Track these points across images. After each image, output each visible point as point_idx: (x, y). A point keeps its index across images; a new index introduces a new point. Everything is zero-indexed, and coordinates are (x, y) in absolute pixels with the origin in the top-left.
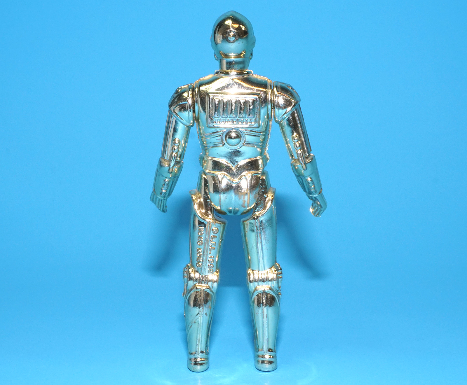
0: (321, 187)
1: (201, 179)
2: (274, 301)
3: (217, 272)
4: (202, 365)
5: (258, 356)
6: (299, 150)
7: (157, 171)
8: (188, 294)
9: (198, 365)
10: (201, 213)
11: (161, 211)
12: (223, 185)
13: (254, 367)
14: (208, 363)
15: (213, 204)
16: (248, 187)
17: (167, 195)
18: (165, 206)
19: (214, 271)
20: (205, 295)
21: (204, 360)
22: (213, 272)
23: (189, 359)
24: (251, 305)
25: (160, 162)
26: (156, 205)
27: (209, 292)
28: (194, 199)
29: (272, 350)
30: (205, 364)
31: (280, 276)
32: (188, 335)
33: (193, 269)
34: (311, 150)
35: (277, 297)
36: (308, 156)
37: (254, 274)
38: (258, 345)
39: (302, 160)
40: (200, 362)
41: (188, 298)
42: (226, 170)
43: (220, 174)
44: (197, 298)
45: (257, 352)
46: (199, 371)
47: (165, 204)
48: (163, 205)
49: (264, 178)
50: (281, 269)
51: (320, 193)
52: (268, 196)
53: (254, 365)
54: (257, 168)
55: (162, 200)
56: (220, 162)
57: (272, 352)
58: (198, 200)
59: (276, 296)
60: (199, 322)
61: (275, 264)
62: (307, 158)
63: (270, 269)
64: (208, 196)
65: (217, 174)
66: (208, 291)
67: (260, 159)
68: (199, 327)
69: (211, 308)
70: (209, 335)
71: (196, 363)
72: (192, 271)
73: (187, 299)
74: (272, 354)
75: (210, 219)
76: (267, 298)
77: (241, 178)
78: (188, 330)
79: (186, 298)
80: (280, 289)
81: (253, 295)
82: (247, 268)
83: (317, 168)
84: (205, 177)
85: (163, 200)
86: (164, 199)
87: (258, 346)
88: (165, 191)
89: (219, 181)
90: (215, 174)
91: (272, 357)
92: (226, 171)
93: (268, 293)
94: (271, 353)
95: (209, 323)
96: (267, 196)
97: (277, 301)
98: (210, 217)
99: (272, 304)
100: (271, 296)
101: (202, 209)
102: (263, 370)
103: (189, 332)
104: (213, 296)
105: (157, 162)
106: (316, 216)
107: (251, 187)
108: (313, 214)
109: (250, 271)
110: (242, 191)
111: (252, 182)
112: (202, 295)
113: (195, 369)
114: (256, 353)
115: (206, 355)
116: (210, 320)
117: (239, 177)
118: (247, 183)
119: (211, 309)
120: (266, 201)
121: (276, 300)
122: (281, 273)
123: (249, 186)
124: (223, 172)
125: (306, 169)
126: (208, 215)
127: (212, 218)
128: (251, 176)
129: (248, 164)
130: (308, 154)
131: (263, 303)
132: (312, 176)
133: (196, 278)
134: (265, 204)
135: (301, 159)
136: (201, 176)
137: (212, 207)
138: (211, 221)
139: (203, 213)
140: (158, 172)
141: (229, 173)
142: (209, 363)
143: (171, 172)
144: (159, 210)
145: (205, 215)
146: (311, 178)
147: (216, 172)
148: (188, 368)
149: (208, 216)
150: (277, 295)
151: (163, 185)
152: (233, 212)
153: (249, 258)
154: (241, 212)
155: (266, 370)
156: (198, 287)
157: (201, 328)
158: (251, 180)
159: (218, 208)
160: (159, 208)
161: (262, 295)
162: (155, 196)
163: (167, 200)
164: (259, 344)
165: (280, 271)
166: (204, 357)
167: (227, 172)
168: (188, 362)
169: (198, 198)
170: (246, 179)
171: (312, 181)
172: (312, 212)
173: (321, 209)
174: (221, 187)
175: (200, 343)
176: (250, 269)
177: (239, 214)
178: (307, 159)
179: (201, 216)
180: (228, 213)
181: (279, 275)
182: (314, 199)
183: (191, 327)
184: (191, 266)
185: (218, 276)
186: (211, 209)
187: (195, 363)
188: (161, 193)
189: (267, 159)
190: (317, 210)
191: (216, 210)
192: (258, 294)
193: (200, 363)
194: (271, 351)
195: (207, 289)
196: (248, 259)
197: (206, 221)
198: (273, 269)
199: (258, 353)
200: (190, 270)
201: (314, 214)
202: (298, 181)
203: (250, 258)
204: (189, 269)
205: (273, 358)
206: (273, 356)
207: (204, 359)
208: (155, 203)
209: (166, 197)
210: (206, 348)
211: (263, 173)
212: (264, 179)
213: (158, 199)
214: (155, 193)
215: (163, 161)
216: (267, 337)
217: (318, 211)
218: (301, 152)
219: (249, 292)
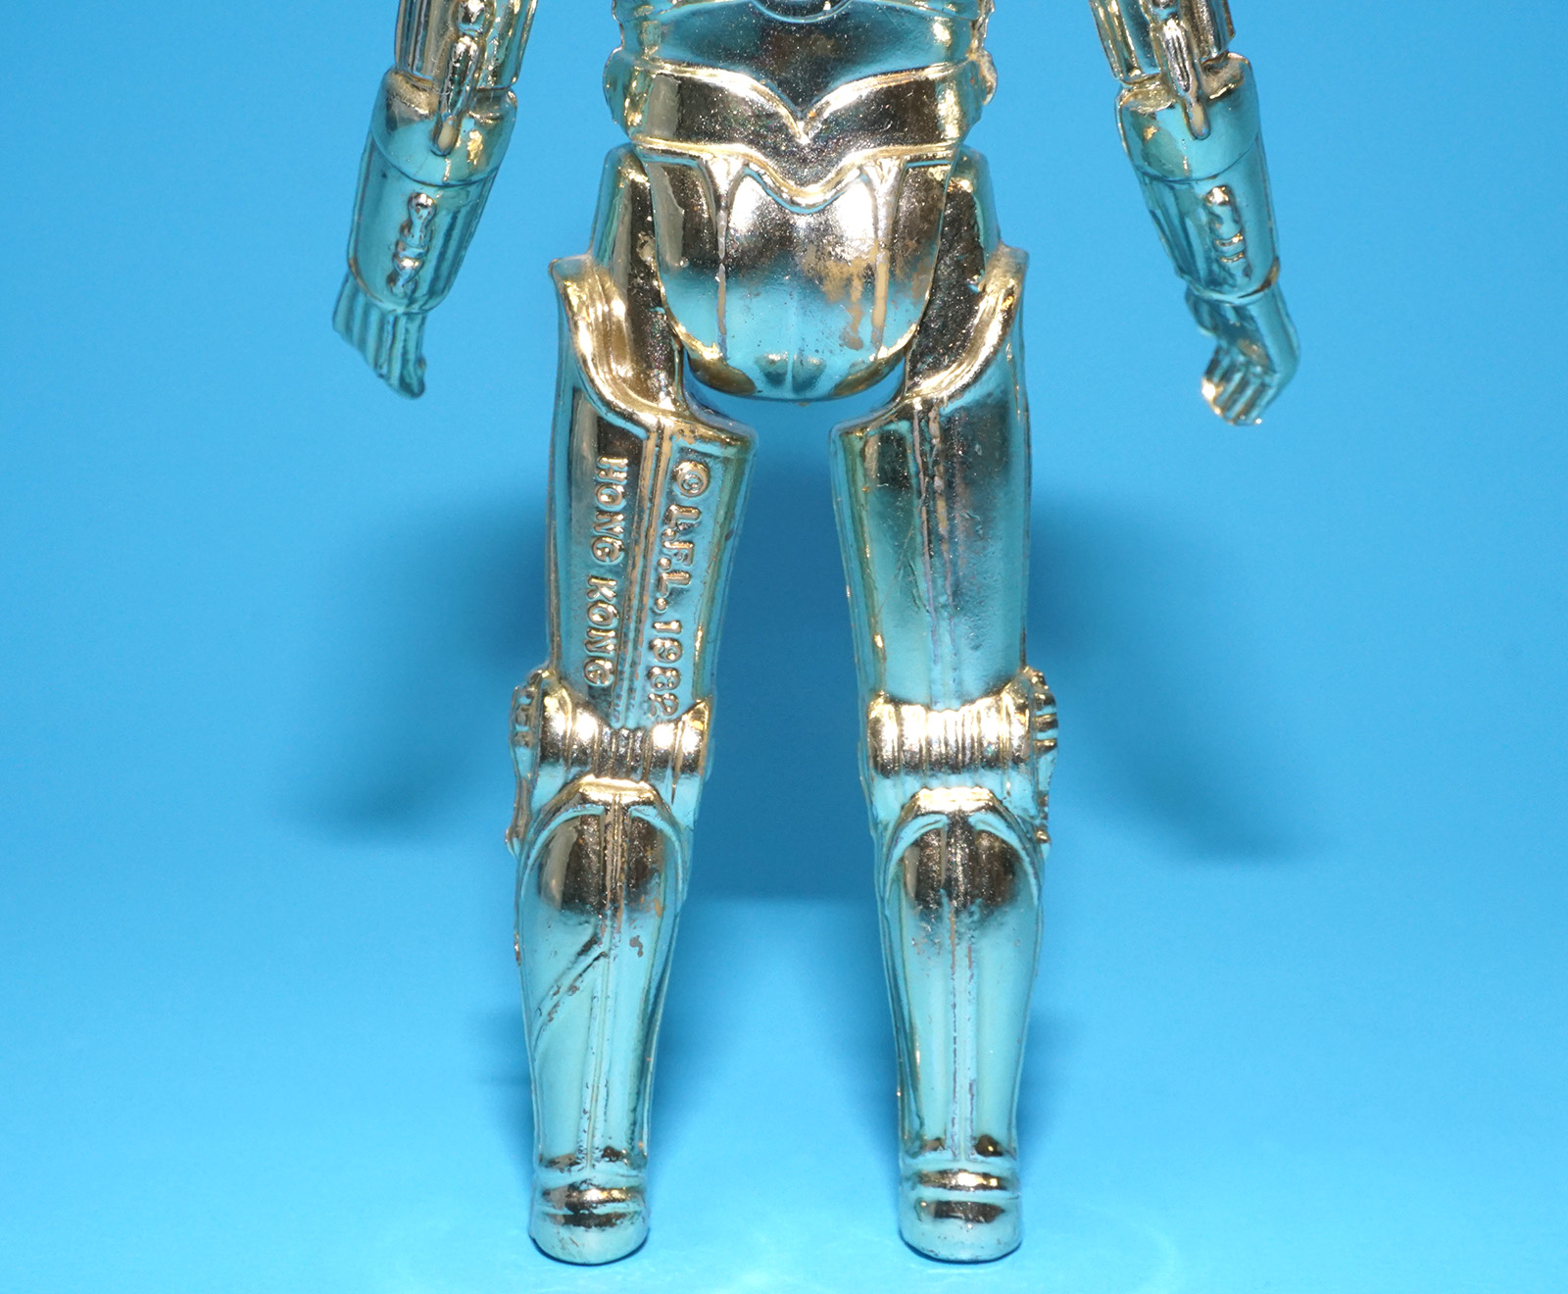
0: (1273, 250)
1: (615, 191)
2: (1014, 874)
3: (698, 716)
4: (612, 1225)
5: (917, 1179)
6: (1171, 23)
7: (373, 146)
8: (538, 832)
9: (589, 1227)
10: (614, 379)
11: (390, 385)
12: (742, 218)
13: (896, 1237)
14: (643, 1216)
15: (680, 330)
16: (880, 233)
17: (424, 288)
18: (412, 356)
19: (680, 710)
20: (632, 841)
21: (624, 1200)
22: (675, 709)
23: (538, 1195)
24: (882, 899)
25: (388, 91)
26: (366, 358)
27: (658, 822)
28: (575, 301)
29: (994, 1143)
30: (626, 1222)
31: (1046, 738)
32: (533, 1060)
33: (564, 693)
34: (1232, 32)
35: (1028, 855)
36: (1217, 58)
37: (900, 721)
38: (919, 1117)
39: (1184, 74)
40: (601, 1210)
41: (534, 854)
42: (756, 134)
43: (723, 159)
44: (587, 856)
45: (914, 1155)
46: (593, 1260)
47: (412, 347)
48: (405, 353)
49: (965, 185)
50: (1050, 701)
51: (1267, 284)
52: (988, 290)
53: (894, 1229)
54: (930, 130)
55: (396, 319)
56: (721, 90)
57: (997, 1153)
58: (601, 308)
59: (1024, 848)
60: (599, 988)
61: (1018, 671)
62: (1211, 68)
63: (990, 701)
64: (655, 283)
65: (705, 157)
66: (650, 815)
67: (944, 80)
68: (596, 1011)
69: (664, 908)
70: (652, 1060)
71: (579, 1215)
72: (562, 705)
73: (531, 861)
74: (996, 1165)
75: (664, 412)
76: (973, 857)
77: (839, 183)
78: (535, 1033)
79: (528, 857)
80: (1046, 809)
81: (895, 839)
82: (863, 690)
83: (1258, 138)
84: (640, 179)
85: (403, 321)
86: (409, 315)
87: (922, 1124)
88: (417, 264)
89: (718, 198)
90: (692, 157)
91: (994, 1182)
92: (755, 141)
93: (983, 831)
94: (992, 1159)
95: (653, 992)
96: (984, 290)
97: (1025, 874)
98: (666, 402)
99: (1001, 894)
100: (997, 844)
101: (620, 359)
102: (944, 1254)
103: (542, 1046)
104: (677, 844)
105: (371, 94)
106: (1236, 420)
107: (894, 231)
108: (1218, 411)
109: (881, 709)
110: (845, 255)
111: (903, 203)
112: (616, 837)
113: (572, 1248)
114: (909, 1161)
115: (634, 1173)
116: (656, 979)
117: (831, 175)
118: (876, 208)
119: (662, 917)
120: (979, 315)
121: (1022, 867)
122: (1052, 724)
123: (883, 224)
124: (741, 148)
125: (1204, 130)
126: (651, 395)
127: (672, 408)
128: (895, 170)
129: (878, 105)
130: (1219, 49)
131: (950, 884)
132: (1236, 180)
133: (581, 746)
134: (968, 332)
135: (1183, 70)
136: (618, 176)
137: (676, 347)
138: (670, 423)
139: (624, 380)
140: (375, 154)
141: (775, 152)
142: (649, 1213)
143: (447, 153)
144: (382, 381)
145: (638, 393)
146: (1228, 190)
147: (701, 146)
148: (534, 1241)
149: (654, 398)
150: (1030, 840)
151: (402, 229)
152: (789, 377)
153: (874, 644)
154: (837, 379)
155: (965, 1256)
156: (593, 794)
157: (610, 1016)
158: (897, 192)
159: (710, 354)
160: (384, 371)
161: (949, 837)
162: (361, 300)
163: (424, 320)
164: (926, 1113)
165: (1046, 714)
166: (624, 1183)
167: (762, 148)
168: (532, 1205)
169: (595, 296)
170: (869, 183)
171: (1231, 203)
172: (1216, 400)
173: (1267, 379)
174: (728, 228)
175: (601, 1103)
176: (881, 700)
177: (824, 386)
178: (1212, 77)
179: (609, 397)
180: (760, 384)
181: (1040, 736)
182: (1232, 318)
183: (549, 1014)
184: (554, 679)
185: (702, 734)
186: (670, 358)
187: (570, 1213)
188: (392, 279)
189: (983, 90)
190: (1243, 385)
191: (697, 366)
192: (926, 834)
193: (599, 1216)
194: (991, 1149)
195: (644, 803)
196: (868, 650)
197: (638, 423)
198: (1008, 699)
199: (921, 1159)
200: (547, 701)
201: (1226, 408)
202: (1153, 214)
203: (880, 644)
204: (545, 694)
205: (1000, 1187)
206: (999, 1179)
207: (621, 1190)
208: (362, 345)
209: (421, 302)
210: (633, 1132)
211: (962, 164)
212: (965, 194)
213: (374, 318)
214: (359, 280)
215: (403, 87)
216: (972, 1075)
217: (1249, 392)
218: (1179, 33)
219: (876, 824)
